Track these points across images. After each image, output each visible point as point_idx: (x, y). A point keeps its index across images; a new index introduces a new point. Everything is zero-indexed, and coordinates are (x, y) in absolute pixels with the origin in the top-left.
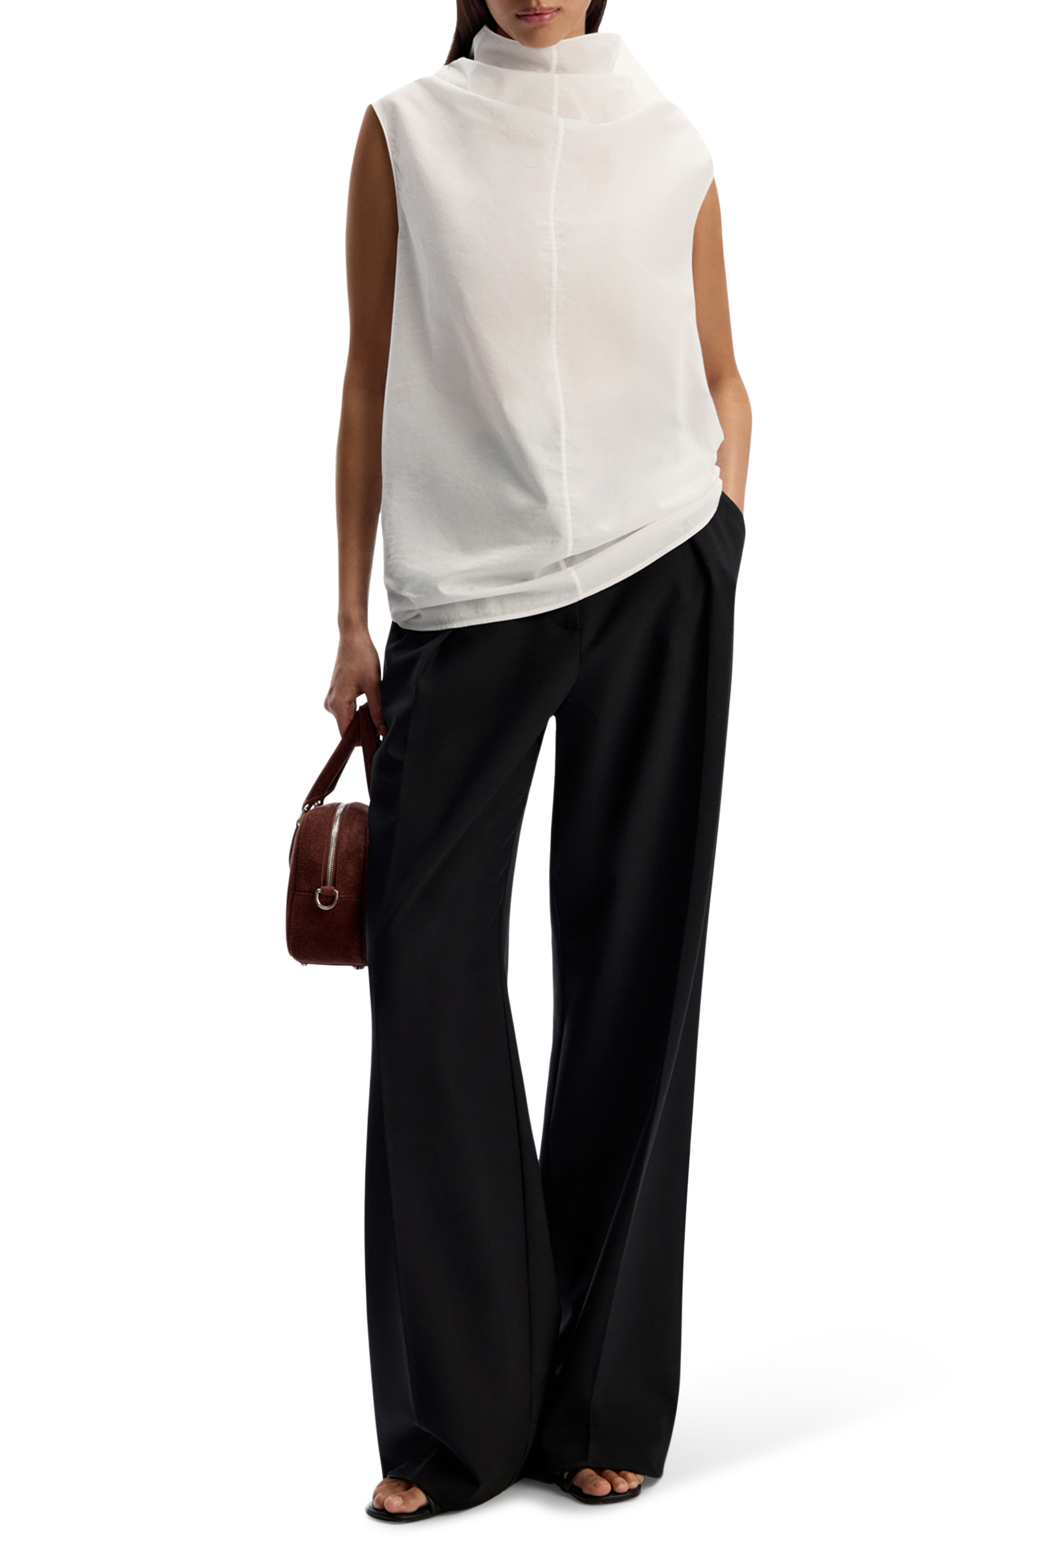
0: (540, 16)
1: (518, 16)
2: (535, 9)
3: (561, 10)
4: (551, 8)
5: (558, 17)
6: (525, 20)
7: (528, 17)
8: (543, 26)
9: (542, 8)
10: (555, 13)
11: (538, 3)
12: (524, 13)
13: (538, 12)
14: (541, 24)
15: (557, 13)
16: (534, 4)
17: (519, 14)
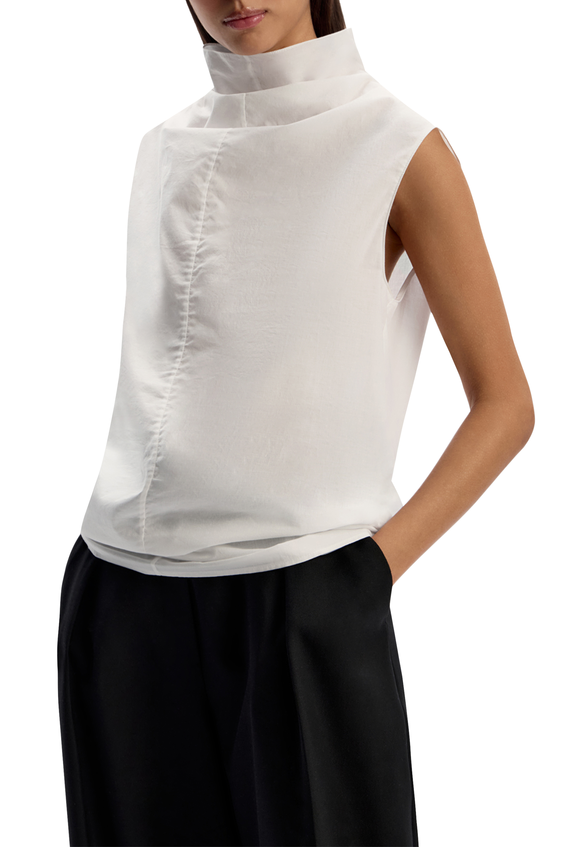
0: (247, 20)
1: (225, 23)
2: (240, 13)
3: (269, 12)
4: (258, 11)
5: (266, 19)
6: (231, 25)
7: (235, 22)
8: (251, 30)
9: (248, 12)
10: (263, 16)
11: (242, 6)
12: (230, 19)
13: (244, 16)
14: (248, 27)
15: (264, 15)
16: (238, 6)
17: (226, 20)
